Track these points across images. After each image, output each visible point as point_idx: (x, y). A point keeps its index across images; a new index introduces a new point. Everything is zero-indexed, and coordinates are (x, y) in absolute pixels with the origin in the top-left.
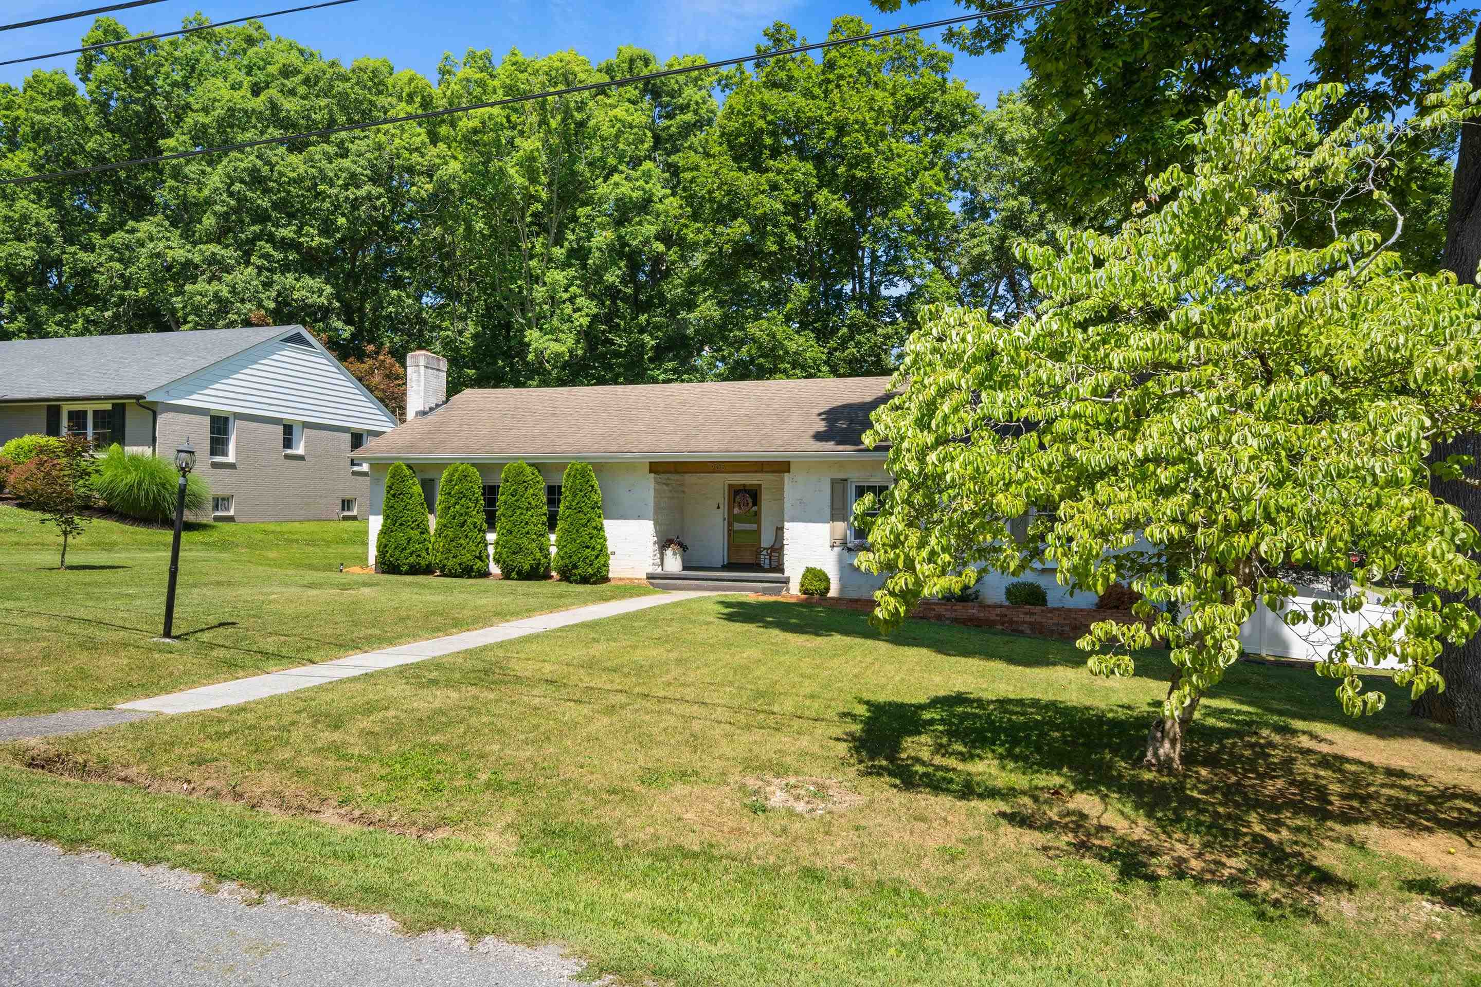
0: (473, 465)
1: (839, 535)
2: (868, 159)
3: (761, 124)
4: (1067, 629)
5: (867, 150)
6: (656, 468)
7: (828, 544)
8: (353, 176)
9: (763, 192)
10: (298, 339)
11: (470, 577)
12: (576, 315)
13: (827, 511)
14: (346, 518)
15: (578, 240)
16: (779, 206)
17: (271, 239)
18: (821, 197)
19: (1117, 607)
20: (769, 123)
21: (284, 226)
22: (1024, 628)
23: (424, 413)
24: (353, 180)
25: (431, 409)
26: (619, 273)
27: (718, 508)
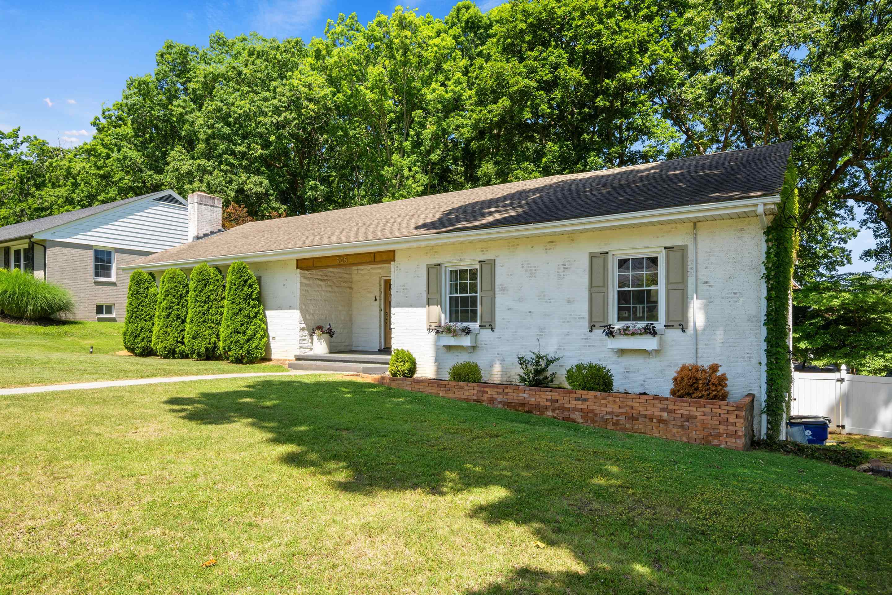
1: (434, 319)
2: (598, 35)
4: (622, 418)
5: (598, 27)
6: (302, 263)
7: (425, 327)
8: (277, 108)
9: (520, 74)
10: (169, 199)
11: (174, 358)
13: (425, 296)
16: (533, 84)
17: (233, 153)
21: (240, 145)
22: (577, 416)
23: (199, 238)
24: (277, 111)
25: (205, 235)
27: (376, 300)
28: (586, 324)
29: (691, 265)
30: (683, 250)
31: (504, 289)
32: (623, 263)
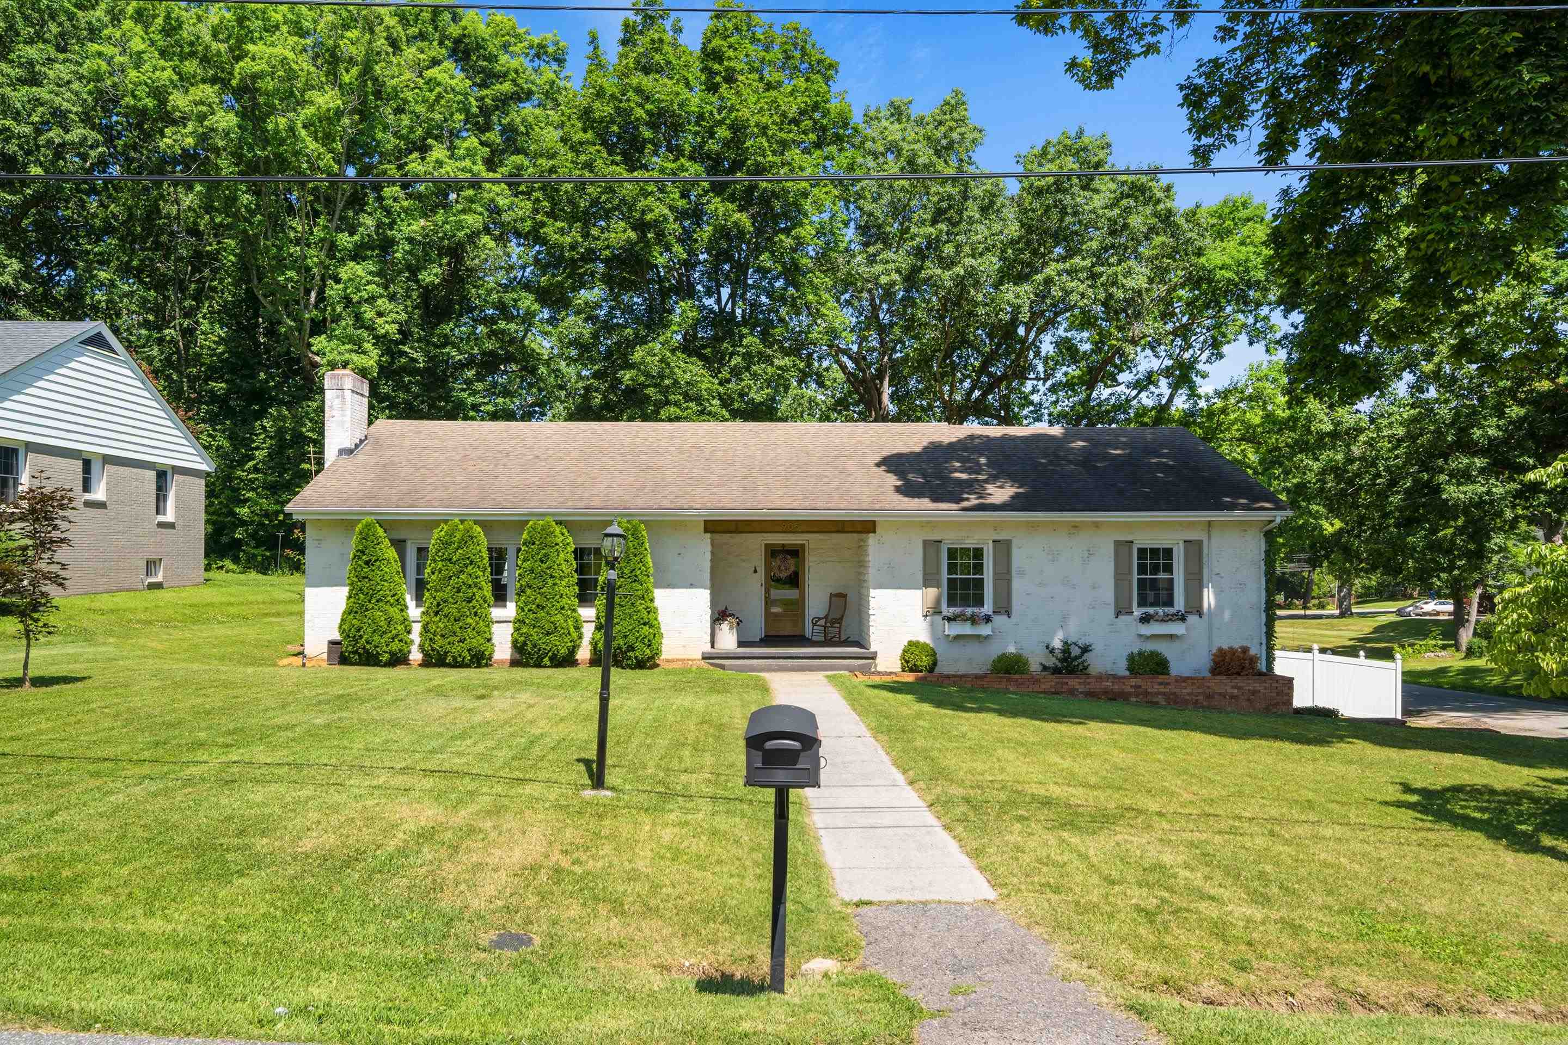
0: (476, 522)
1: (932, 602)
3: (640, 112)
4: (1201, 698)
6: (713, 527)
7: (921, 613)
10: (97, 341)
12: (380, 321)
13: (920, 577)
14: (152, 586)
15: (379, 225)
18: (716, 205)
19: (1238, 674)
20: (649, 113)
22: (1160, 699)
23: (350, 452)
25: (357, 446)
26: (439, 271)
27: (755, 571)
28: (1111, 611)
29: (1205, 559)
30: (1199, 543)
31: (1022, 573)
32: (1142, 552)
